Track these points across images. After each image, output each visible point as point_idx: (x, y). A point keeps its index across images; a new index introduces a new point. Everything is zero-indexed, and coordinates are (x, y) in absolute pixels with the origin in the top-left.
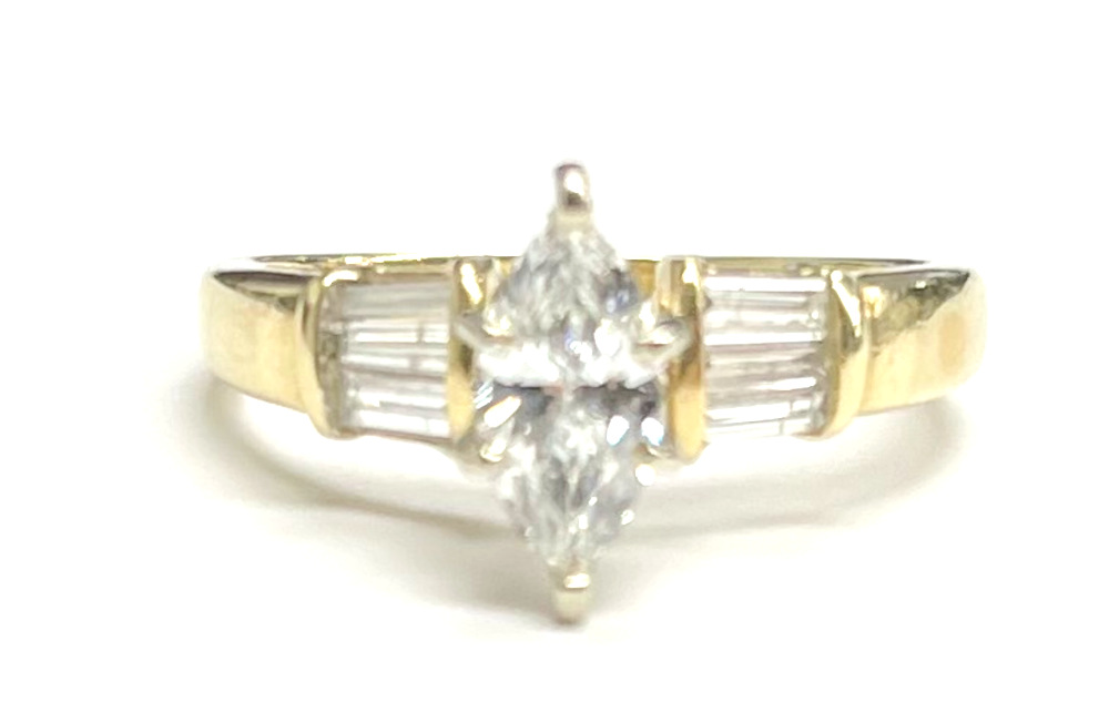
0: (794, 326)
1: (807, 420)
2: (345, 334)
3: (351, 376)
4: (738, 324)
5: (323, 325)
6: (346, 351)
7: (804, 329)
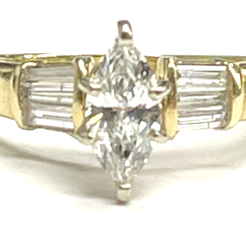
0: (214, 85)
1: (219, 123)
2: (30, 87)
3: (33, 104)
4: (191, 84)
5: (21, 84)
6: (30, 94)
7: (218, 86)
